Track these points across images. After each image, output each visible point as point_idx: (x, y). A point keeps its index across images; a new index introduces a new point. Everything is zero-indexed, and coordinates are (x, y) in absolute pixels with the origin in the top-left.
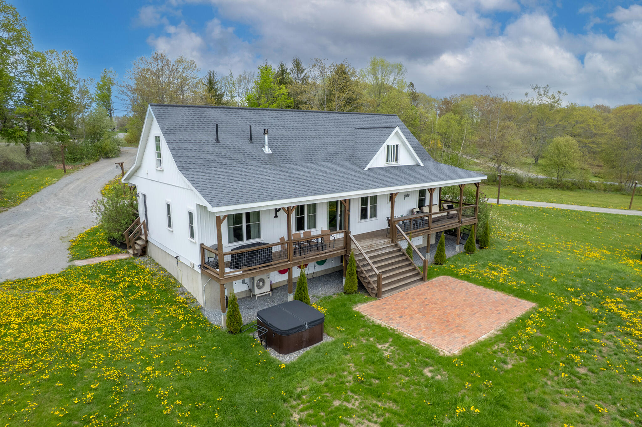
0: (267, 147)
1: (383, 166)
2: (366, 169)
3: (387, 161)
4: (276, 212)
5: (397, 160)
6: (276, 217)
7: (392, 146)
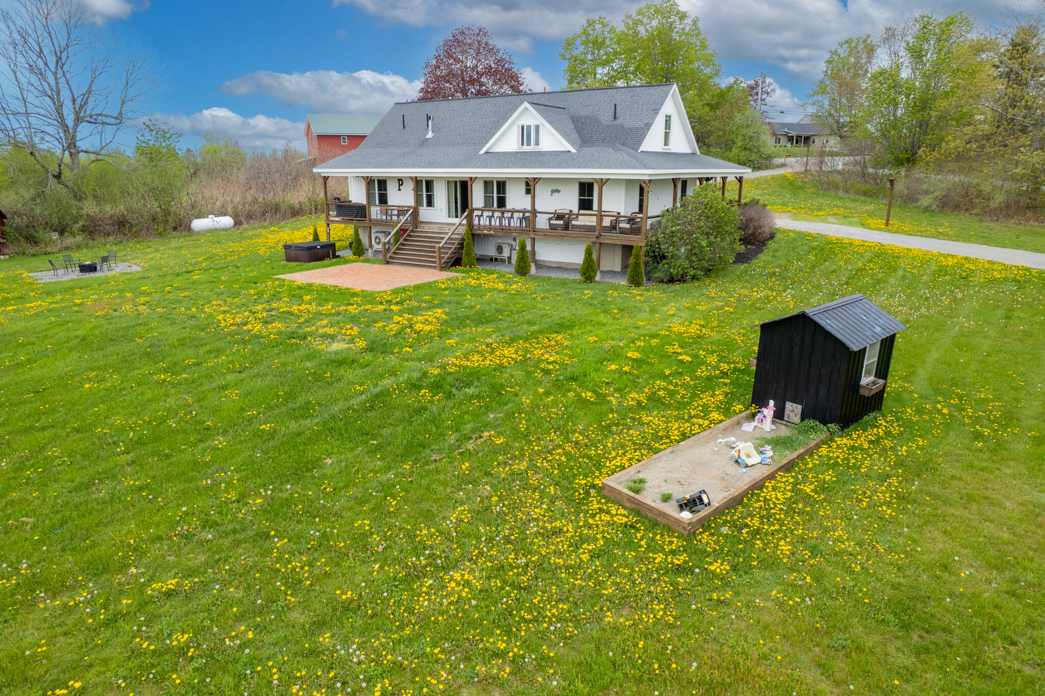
0: (430, 133)
1: (516, 150)
2: (482, 152)
3: (523, 144)
4: (400, 185)
5: (537, 143)
6: (399, 190)
7: (529, 127)
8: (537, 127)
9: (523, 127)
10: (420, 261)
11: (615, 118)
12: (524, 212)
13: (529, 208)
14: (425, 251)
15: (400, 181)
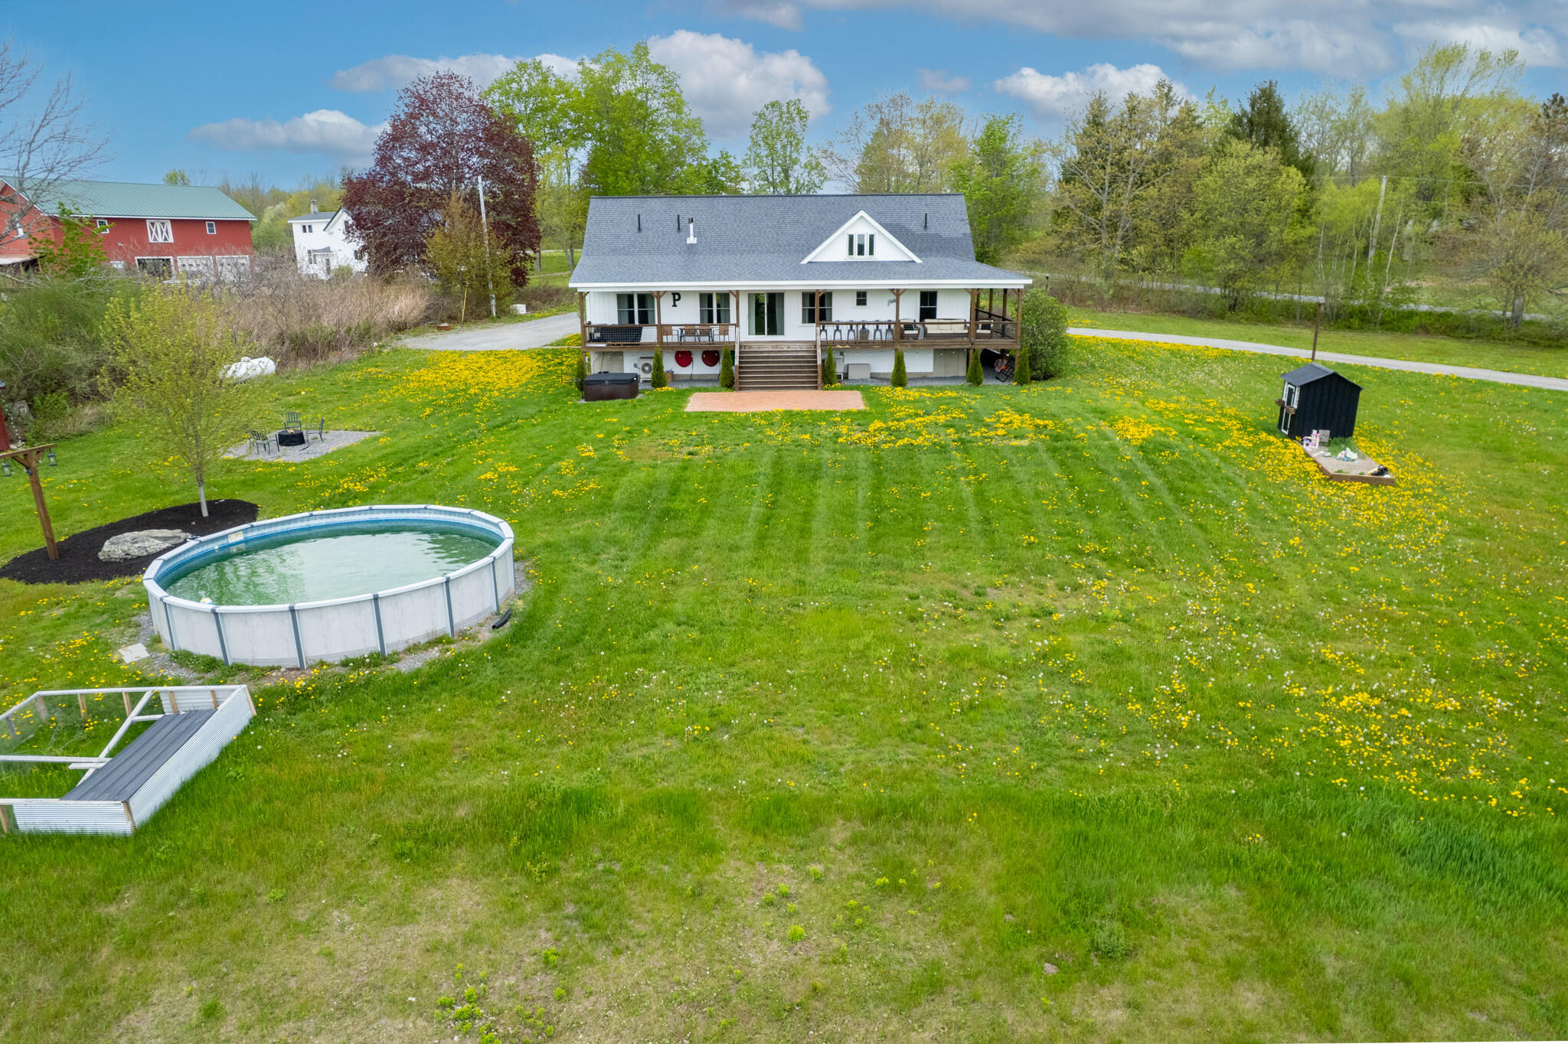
0: (692, 237)
1: (842, 260)
2: (805, 262)
3: (851, 252)
4: (675, 300)
5: (871, 252)
6: (675, 305)
7: (861, 237)
8: (872, 238)
9: (851, 238)
10: (782, 383)
11: (926, 227)
12: (889, 323)
13: (894, 319)
14: (780, 372)
15: (676, 296)
